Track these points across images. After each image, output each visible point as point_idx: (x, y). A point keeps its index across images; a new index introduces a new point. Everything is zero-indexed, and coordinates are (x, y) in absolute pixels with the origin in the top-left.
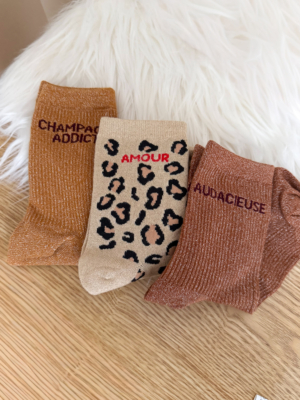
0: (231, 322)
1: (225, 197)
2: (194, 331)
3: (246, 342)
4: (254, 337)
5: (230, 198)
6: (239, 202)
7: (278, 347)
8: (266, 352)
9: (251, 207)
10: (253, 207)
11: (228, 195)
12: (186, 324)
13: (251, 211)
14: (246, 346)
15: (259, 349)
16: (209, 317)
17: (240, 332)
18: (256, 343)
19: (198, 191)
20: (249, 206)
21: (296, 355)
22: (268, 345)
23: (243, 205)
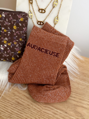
0: (45, 107)
1: (41, 49)
2: (28, 115)
3: (55, 114)
4: (58, 111)
5: (43, 50)
6: (47, 52)
7: (72, 113)
8: (67, 116)
9: (52, 54)
10: (53, 54)
11: (42, 49)
12: (23, 113)
13: (52, 56)
14: (56, 116)
15: (63, 116)
16: (34, 107)
17: (51, 110)
18: (60, 113)
19: (29, 46)
20: (51, 53)
21: (81, 114)
22: (66, 113)
23: (49, 53)
